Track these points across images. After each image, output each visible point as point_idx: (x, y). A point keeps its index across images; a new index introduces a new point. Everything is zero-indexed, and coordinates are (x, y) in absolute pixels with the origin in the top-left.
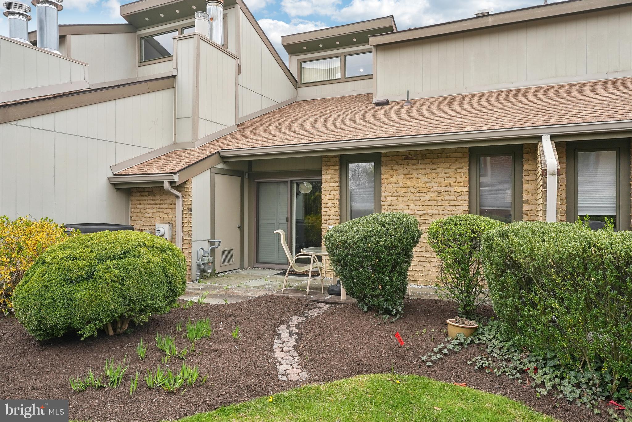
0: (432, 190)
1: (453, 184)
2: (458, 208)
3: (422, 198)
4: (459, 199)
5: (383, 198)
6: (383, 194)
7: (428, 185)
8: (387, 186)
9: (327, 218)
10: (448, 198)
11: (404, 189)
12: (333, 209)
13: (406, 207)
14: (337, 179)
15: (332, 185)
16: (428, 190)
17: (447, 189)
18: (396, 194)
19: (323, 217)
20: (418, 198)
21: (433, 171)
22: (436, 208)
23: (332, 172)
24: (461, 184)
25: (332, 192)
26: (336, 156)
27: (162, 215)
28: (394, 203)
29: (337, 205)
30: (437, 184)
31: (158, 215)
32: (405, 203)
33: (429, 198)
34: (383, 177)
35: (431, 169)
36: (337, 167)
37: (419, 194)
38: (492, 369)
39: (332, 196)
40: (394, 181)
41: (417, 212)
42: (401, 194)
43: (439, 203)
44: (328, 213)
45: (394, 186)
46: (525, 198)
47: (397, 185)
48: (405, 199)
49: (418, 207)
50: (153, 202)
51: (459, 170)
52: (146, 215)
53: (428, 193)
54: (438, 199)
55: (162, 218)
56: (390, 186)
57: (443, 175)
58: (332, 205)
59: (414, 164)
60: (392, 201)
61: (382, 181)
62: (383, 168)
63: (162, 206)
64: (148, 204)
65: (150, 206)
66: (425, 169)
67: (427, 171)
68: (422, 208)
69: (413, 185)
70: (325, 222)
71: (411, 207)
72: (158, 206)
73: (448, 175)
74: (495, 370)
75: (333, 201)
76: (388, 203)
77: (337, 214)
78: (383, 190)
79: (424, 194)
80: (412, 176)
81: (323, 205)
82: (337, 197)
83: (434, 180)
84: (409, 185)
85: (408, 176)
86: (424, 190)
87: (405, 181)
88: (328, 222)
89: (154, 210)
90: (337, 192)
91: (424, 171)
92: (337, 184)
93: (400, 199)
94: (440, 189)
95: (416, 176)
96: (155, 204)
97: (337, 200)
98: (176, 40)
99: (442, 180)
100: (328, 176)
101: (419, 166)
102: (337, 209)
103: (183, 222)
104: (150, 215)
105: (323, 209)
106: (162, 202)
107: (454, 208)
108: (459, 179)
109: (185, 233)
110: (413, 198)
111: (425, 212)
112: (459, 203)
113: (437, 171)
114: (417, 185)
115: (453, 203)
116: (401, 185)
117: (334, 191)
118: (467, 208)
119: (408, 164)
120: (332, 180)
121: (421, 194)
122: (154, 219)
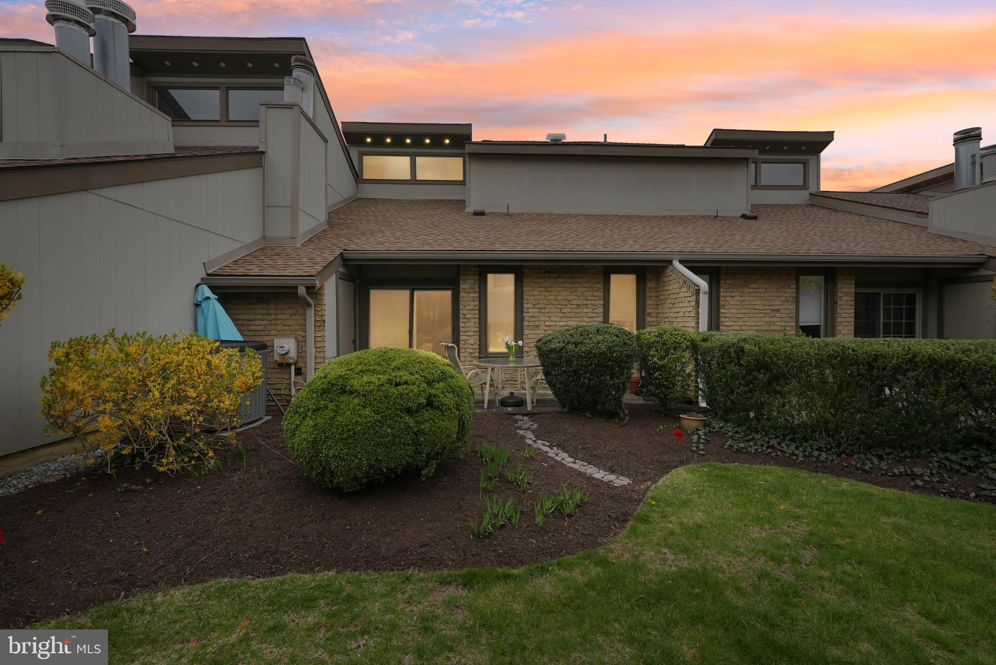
0: (572, 303)
1: (590, 298)
2: (595, 319)
3: (563, 310)
4: (595, 311)
5: (525, 310)
6: (525, 306)
7: (568, 298)
8: (529, 298)
9: (466, 329)
10: (586, 310)
11: (546, 302)
12: (472, 320)
13: (548, 319)
14: (477, 290)
15: (471, 295)
16: (568, 302)
17: (585, 302)
18: (538, 306)
19: (461, 329)
20: (559, 310)
21: (573, 285)
22: (575, 319)
23: (471, 282)
24: (597, 298)
25: (472, 303)
26: (476, 266)
27: (279, 328)
28: (536, 315)
29: (477, 316)
30: (576, 298)
31: (274, 327)
32: (546, 315)
33: (569, 310)
34: (525, 289)
35: (571, 283)
36: (477, 277)
37: (560, 306)
38: (747, 449)
39: (471, 307)
40: (536, 293)
41: (559, 324)
42: (542, 305)
43: (578, 315)
44: (467, 324)
45: (536, 298)
46: (648, 311)
47: (539, 298)
48: (547, 310)
49: (559, 319)
50: (265, 312)
51: (596, 286)
52: (253, 328)
53: (569, 306)
54: (577, 311)
55: (280, 332)
56: (532, 298)
57: (582, 289)
58: (471, 316)
59: (555, 278)
60: (534, 313)
61: (524, 293)
62: (525, 280)
63: (279, 317)
64: (256, 314)
65: (260, 317)
66: (565, 283)
67: (568, 285)
68: (563, 320)
69: (554, 297)
70: (464, 334)
71: (552, 319)
72: (273, 317)
73: (586, 289)
74: (749, 449)
75: (472, 312)
76: (531, 314)
77: (477, 325)
78: (525, 301)
79: (564, 307)
80: (553, 289)
81: (461, 316)
82: (477, 308)
83: (574, 293)
84: (550, 297)
85: (550, 289)
86: (565, 303)
87: (547, 294)
88: (467, 334)
89: (266, 322)
90: (477, 303)
91: (564, 285)
92: (477, 295)
93: (542, 311)
94: (579, 302)
95: (558, 289)
96: (269, 314)
97: (477, 311)
98: (265, 107)
99: (580, 293)
100: (467, 286)
101: (559, 280)
102: (477, 320)
103: (315, 337)
104: (260, 328)
105: (461, 320)
106: (280, 312)
107: (591, 320)
108: (596, 294)
109: (319, 350)
110: (555, 310)
111: (565, 323)
112: (595, 315)
113: (577, 285)
114: (558, 297)
115: (590, 315)
116: (542, 297)
117: (474, 301)
118: (601, 319)
119: (550, 277)
120: (471, 290)
121: (562, 307)
122: (265, 333)
